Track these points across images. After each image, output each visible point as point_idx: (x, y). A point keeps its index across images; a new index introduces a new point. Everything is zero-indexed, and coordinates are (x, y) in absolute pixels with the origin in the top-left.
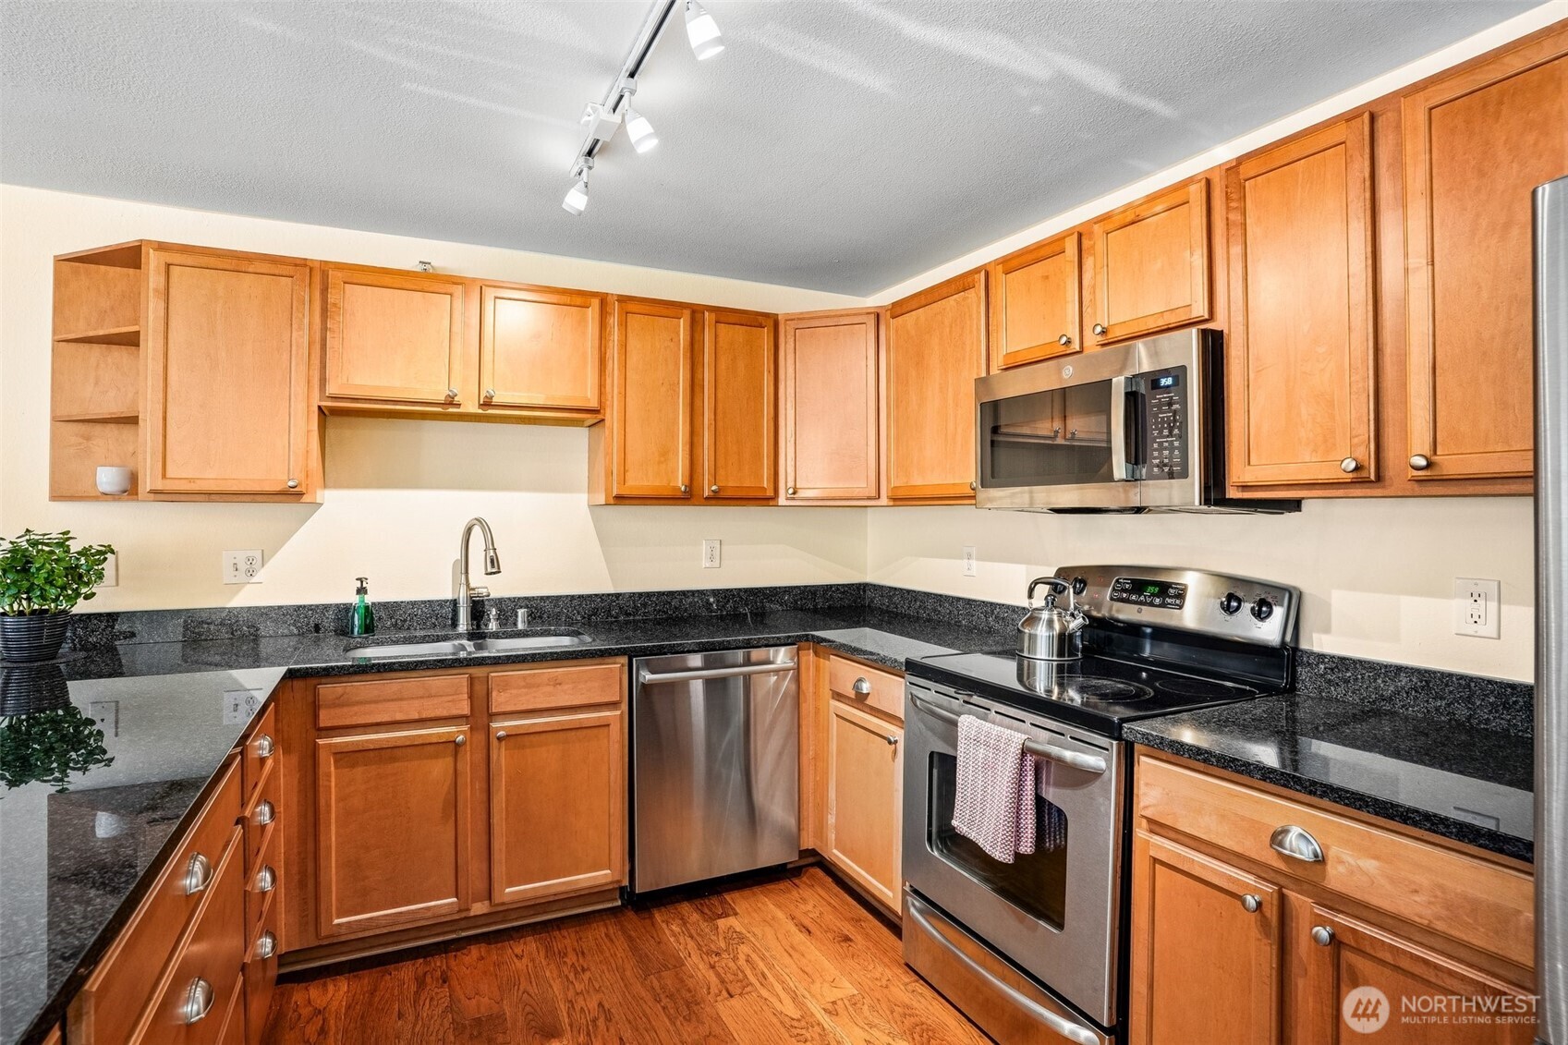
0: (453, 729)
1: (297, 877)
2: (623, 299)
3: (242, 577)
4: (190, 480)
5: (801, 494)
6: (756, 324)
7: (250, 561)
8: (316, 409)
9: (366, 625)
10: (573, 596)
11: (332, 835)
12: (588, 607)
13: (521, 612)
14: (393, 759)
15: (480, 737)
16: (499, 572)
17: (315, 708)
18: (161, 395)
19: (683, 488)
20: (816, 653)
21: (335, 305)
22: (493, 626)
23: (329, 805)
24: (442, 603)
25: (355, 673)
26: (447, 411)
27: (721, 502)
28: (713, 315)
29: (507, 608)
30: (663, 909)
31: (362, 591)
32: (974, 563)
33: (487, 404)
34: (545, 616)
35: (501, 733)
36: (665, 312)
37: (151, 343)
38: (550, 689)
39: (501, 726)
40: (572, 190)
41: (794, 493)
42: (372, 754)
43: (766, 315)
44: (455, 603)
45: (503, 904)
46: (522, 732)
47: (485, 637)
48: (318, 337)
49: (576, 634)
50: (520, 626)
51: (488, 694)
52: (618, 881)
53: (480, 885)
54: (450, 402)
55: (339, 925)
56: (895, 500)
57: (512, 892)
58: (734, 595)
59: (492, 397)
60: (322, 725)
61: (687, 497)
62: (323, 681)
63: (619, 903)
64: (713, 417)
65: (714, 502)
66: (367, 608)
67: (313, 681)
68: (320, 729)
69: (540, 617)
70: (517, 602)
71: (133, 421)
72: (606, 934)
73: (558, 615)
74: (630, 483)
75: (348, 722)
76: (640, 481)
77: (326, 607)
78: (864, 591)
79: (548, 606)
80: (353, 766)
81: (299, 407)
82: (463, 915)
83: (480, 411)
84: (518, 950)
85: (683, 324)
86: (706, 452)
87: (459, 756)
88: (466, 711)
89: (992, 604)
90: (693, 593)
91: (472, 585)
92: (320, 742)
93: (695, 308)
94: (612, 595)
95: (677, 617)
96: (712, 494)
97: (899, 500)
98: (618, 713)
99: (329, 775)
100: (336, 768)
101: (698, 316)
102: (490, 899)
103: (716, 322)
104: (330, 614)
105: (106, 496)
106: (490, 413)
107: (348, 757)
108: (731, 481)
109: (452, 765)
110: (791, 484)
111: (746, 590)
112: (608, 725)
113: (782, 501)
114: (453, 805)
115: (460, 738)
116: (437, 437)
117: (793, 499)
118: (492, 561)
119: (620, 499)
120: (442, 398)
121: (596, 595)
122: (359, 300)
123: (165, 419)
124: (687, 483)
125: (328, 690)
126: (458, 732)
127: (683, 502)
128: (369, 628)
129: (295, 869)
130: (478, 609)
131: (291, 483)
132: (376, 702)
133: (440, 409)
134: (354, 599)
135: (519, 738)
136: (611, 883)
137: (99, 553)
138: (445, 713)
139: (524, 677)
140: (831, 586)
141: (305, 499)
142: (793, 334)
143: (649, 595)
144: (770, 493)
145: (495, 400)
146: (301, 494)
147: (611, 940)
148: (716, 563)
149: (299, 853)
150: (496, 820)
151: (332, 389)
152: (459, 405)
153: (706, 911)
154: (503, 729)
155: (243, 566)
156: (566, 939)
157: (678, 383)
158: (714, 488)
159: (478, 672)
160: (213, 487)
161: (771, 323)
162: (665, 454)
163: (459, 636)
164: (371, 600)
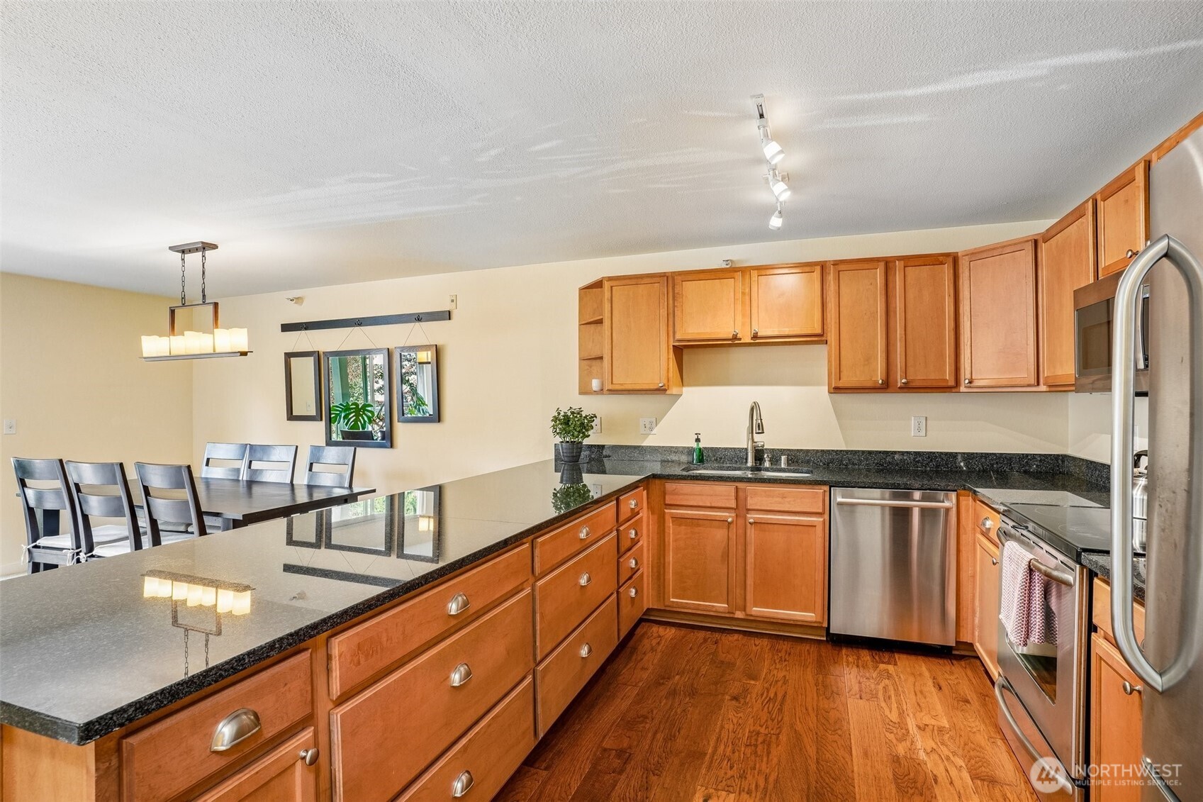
0: (727, 514)
1: (656, 574)
2: (836, 263)
3: (648, 432)
4: (622, 384)
5: (976, 383)
6: (938, 263)
7: (651, 423)
8: (672, 347)
9: (699, 459)
10: (817, 450)
11: (670, 557)
12: (827, 458)
13: (783, 458)
14: (698, 525)
15: (741, 521)
16: (763, 433)
17: (664, 494)
18: (610, 346)
19: (880, 382)
20: (974, 500)
21: (678, 293)
22: (767, 464)
23: (669, 542)
24: (740, 450)
25: (681, 479)
26: (733, 342)
27: (911, 390)
28: (902, 262)
29: (776, 455)
30: (850, 649)
31: (698, 440)
33: (755, 337)
34: (800, 461)
35: (751, 521)
36: (866, 266)
37: (607, 322)
38: (780, 500)
39: (752, 517)
40: (773, 218)
41: (970, 382)
42: (688, 521)
43: (947, 255)
44: (746, 449)
45: (751, 615)
46: (763, 522)
47: (760, 470)
48: (671, 311)
49: (811, 472)
50: (783, 466)
51: (746, 499)
52: (820, 623)
53: (740, 602)
54: (735, 337)
55: (672, 601)
56: (1050, 386)
57: (757, 610)
58: (936, 456)
59: (757, 333)
60: (667, 502)
61: (886, 386)
62: (668, 481)
63: (825, 639)
64: (903, 332)
65: (905, 390)
66: (700, 449)
67: (664, 481)
68: (666, 505)
69: (797, 462)
70: (782, 452)
71: (601, 358)
72: (808, 650)
73: (808, 462)
74: (844, 378)
75: (678, 503)
76: (851, 377)
78: (1063, 462)
79: (801, 455)
80: (680, 525)
81: (664, 346)
82: (731, 615)
83: (752, 341)
84: (757, 643)
85: (879, 273)
86: (898, 356)
87: (730, 529)
88: (734, 505)
91: (755, 440)
92: (666, 511)
93: (889, 259)
94: (844, 451)
95: (890, 468)
96: (902, 385)
98: (822, 519)
99: (669, 527)
100: (673, 525)
101: (891, 265)
102: (745, 611)
103: (905, 267)
105: (596, 393)
106: (758, 341)
107: (678, 520)
108: (919, 374)
109: (727, 533)
110: (968, 376)
111: (946, 454)
112: (815, 526)
113: (962, 389)
114: (726, 555)
115: (730, 520)
116: (737, 355)
117: (970, 387)
118: (759, 426)
119: (837, 390)
120: (731, 336)
121: (833, 450)
122: (690, 288)
123: (612, 357)
124: (884, 379)
125: (670, 486)
126: (730, 517)
127: (882, 391)
128: (701, 460)
129: (655, 570)
130: (759, 454)
131: (660, 385)
132: (690, 495)
133: (730, 342)
134: (694, 445)
135: (762, 525)
136: (815, 622)
137: (592, 417)
138: (723, 506)
139: (765, 491)
140: (1027, 455)
141: (668, 392)
142: (968, 265)
143: (870, 453)
144: (952, 383)
145: (759, 334)
146: (665, 390)
147: (809, 654)
148: (923, 433)
149: (657, 563)
150: (748, 568)
151: (678, 336)
152: (740, 339)
153: (877, 658)
154: (751, 518)
155: (648, 426)
156: (785, 646)
157: (877, 312)
158: (904, 381)
159: (740, 485)
160: (630, 387)
161: (951, 259)
162: (868, 360)
163: (747, 468)
164: (702, 445)
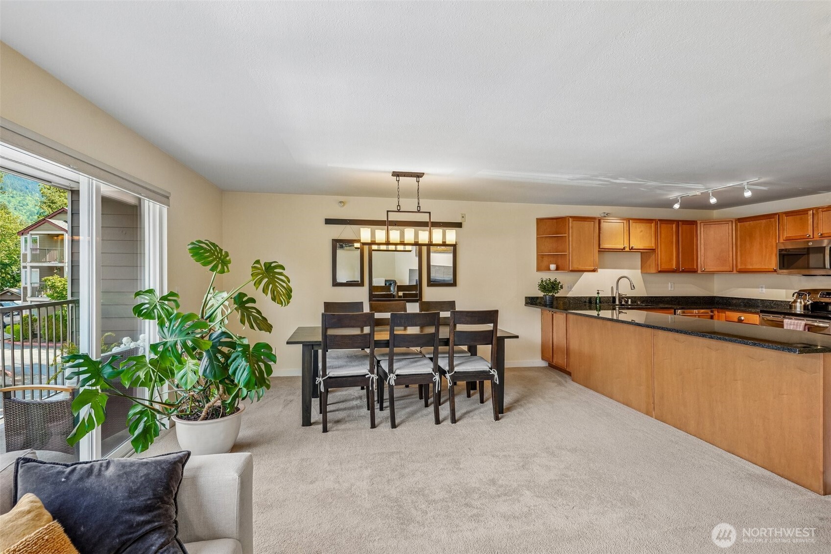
3: (569, 290)
4: (577, 268)
5: (705, 270)
6: (692, 224)
7: (571, 285)
8: (598, 251)
10: (638, 297)
12: (642, 300)
13: (630, 300)
16: (635, 289)
18: (572, 249)
19: (675, 269)
20: (718, 312)
21: (602, 227)
22: (623, 303)
27: (684, 272)
31: (598, 293)
32: (764, 289)
33: (631, 249)
36: (670, 222)
37: (570, 238)
43: (694, 221)
44: (613, 297)
48: (598, 235)
50: (629, 303)
54: (624, 248)
56: (739, 272)
58: (678, 298)
61: (676, 271)
64: (682, 250)
69: (633, 302)
74: (662, 268)
76: (665, 267)
77: (587, 297)
79: (634, 299)
83: (629, 250)
85: (674, 225)
86: (680, 259)
89: (772, 300)
90: (668, 297)
91: (620, 293)
93: (677, 221)
97: (741, 272)
101: (678, 223)
103: (682, 224)
104: (588, 299)
106: (631, 251)
108: (687, 267)
110: (703, 267)
111: (681, 297)
113: (699, 272)
117: (703, 271)
118: (633, 286)
119: (660, 272)
123: (573, 254)
124: (676, 267)
131: (595, 268)
133: (621, 250)
134: (597, 295)
142: (703, 226)
143: (657, 297)
144: (696, 270)
145: (634, 248)
146: (596, 270)
148: (672, 289)
151: (601, 247)
155: (569, 287)
157: (673, 241)
158: (682, 269)
160: (581, 269)
161: (696, 223)
162: (671, 260)
164: (600, 295)
